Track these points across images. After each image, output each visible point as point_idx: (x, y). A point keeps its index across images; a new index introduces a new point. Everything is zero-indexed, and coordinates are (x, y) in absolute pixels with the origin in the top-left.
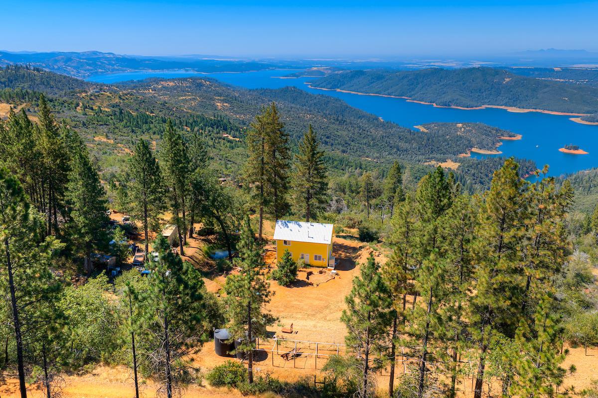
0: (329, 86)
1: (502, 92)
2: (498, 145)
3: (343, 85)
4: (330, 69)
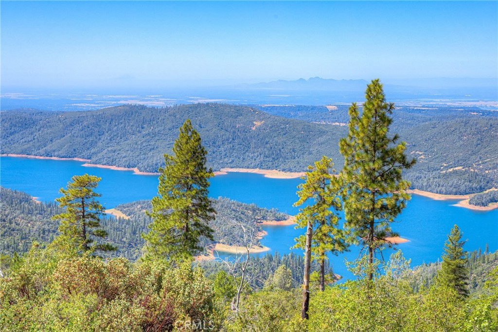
1: (253, 145)
2: (261, 235)
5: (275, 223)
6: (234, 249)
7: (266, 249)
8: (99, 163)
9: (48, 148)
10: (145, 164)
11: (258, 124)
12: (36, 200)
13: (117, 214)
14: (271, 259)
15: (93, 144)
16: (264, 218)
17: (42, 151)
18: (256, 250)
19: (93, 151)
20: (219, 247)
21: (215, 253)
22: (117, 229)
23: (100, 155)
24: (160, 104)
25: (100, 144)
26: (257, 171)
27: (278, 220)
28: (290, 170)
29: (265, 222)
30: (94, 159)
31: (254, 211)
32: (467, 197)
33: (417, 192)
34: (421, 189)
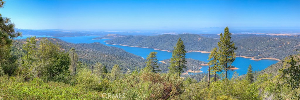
0: (116, 43)
1: (198, 45)
2: (200, 68)
3: (123, 42)
4: (116, 35)
5: (204, 65)
6: (193, 72)
7: (202, 71)
8: (159, 49)
9: (146, 45)
10: (170, 49)
11: (200, 39)
12: (143, 58)
13: (163, 62)
14: (203, 74)
15: (157, 44)
16: (201, 64)
17: (144, 46)
18: (199, 72)
19: (157, 46)
20: (189, 71)
21: (189, 72)
22: (163, 66)
23: (159, 47)
24: (174, 34)
25: (159, 44)
26: (199, 51)
27: (205, 64)
28: (208, 51)
29: (201, 65)
30: (157, 48)
31: (199, 62)
32: (253, 57)
33: (241, 56)
34: (242, 55)
